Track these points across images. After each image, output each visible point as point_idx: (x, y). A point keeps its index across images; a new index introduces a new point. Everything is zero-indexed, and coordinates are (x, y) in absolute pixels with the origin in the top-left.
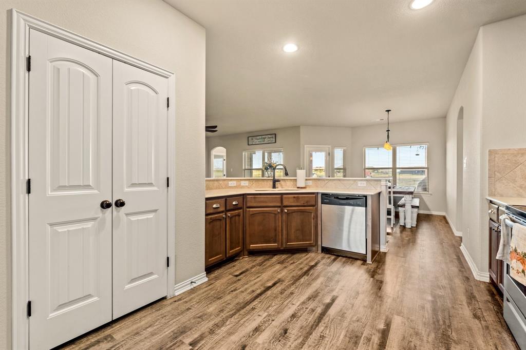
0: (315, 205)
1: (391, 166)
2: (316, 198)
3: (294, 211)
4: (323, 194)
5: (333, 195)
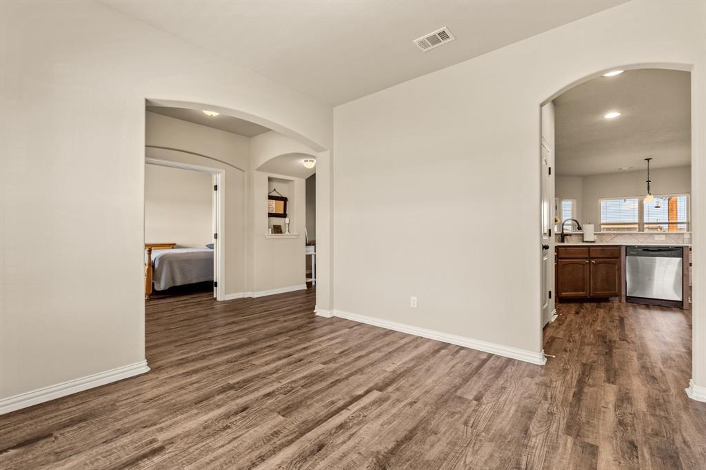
0: (618, 257)
1: (637, 221)
2: (620, 250)
3: (601, 263)
4: (627, 247)
5: (639, 247)
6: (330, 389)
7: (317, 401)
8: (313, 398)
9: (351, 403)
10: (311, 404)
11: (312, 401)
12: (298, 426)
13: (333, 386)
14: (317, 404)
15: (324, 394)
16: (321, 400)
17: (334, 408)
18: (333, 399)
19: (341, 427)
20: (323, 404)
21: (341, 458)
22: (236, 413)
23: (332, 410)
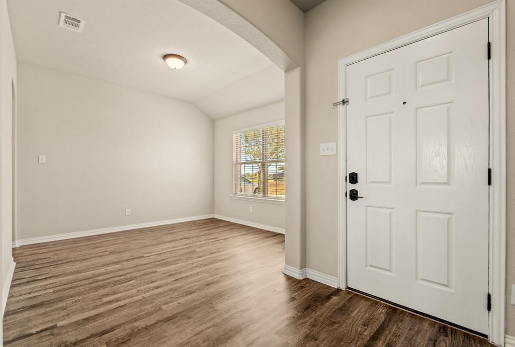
22: (215, 252)
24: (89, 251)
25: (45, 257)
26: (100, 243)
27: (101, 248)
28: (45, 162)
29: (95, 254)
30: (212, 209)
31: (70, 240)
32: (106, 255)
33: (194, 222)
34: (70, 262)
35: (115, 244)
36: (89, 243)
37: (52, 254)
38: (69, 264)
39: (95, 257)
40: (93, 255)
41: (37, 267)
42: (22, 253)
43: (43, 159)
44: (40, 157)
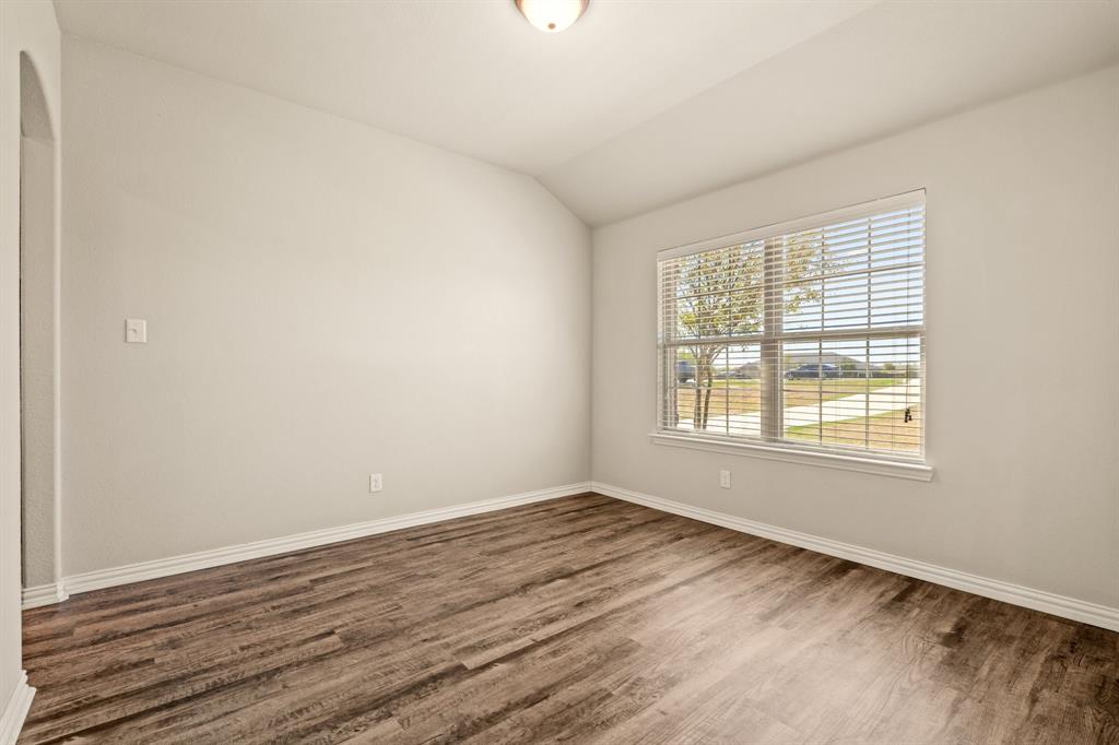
6: (551, 682)
7: (579, 659)
8: (588, 664)
9: (525, 650)
10: (590, 654)
11: (589, 658)
12: (607, 626)
13: (545, 689)
14: (583, 653)
15: (567, 671)
16: (573, 660)
17: (553, 646)
18: (552, 660)
19: (551, 621)
20: (571, 652)
21: (560, 596)
23: (559, 642)
24: (276, 631)
25: (135, 658)
26: (305, 589)
27: (315, 616)
28: (145, 341)
29: (298, 645)
30: (587, 468)
31: (220, 573)
32: (336, 653)
33: (547, 506)
34: (215, 689)
35: (350, 595)
36: (273, 588)
37: (162, 637)
38: (215, 704)
39: (299, 664)
40: (290, 655)
41: (101, 716)
42: (69, 632)
43: (140, 330)
44: (132, 324)
